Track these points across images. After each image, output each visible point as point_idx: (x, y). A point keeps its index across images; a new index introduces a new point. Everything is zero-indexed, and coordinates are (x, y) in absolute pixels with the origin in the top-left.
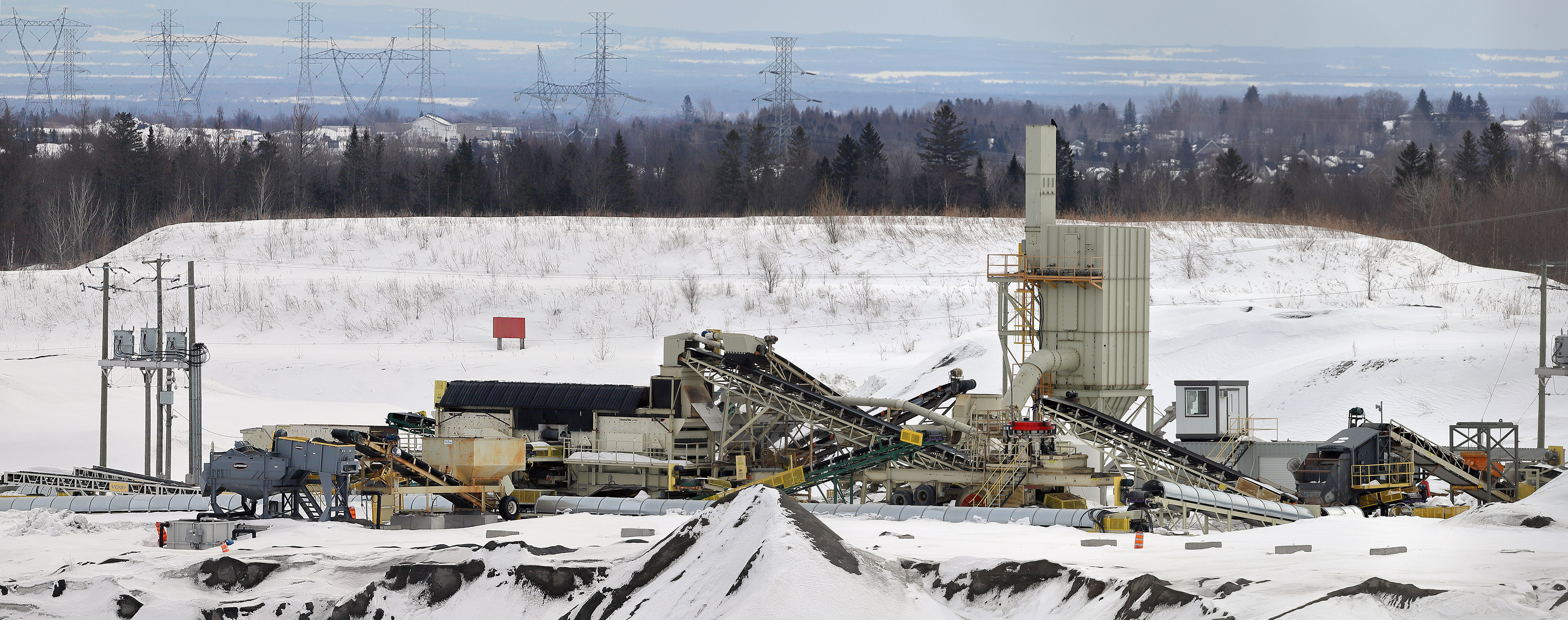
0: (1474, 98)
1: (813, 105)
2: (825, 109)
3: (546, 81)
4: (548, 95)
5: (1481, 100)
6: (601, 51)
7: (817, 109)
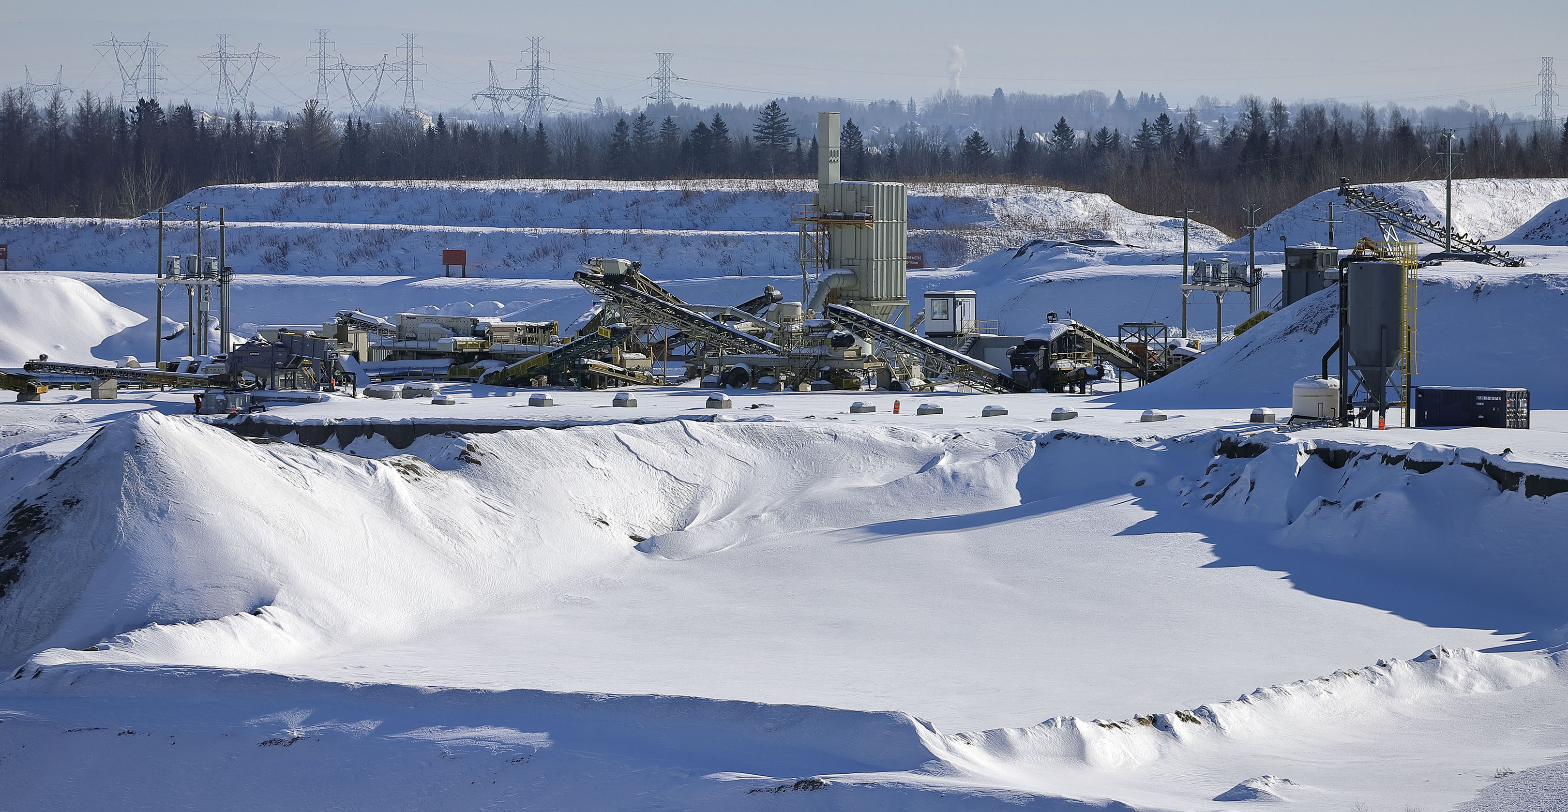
0: (1157, 96)
1: (686, 101)
2: (694, 104)
3: (495, 86)
4: (496, 96)
5: (1161, 97)
6: (535, 65)
7: (689, 104)
